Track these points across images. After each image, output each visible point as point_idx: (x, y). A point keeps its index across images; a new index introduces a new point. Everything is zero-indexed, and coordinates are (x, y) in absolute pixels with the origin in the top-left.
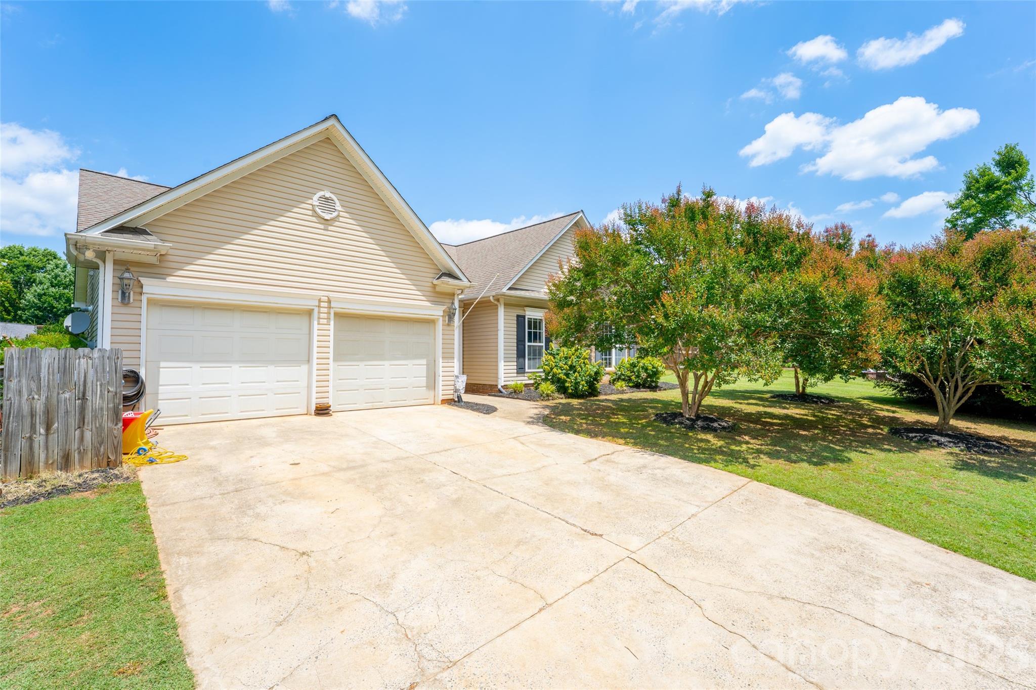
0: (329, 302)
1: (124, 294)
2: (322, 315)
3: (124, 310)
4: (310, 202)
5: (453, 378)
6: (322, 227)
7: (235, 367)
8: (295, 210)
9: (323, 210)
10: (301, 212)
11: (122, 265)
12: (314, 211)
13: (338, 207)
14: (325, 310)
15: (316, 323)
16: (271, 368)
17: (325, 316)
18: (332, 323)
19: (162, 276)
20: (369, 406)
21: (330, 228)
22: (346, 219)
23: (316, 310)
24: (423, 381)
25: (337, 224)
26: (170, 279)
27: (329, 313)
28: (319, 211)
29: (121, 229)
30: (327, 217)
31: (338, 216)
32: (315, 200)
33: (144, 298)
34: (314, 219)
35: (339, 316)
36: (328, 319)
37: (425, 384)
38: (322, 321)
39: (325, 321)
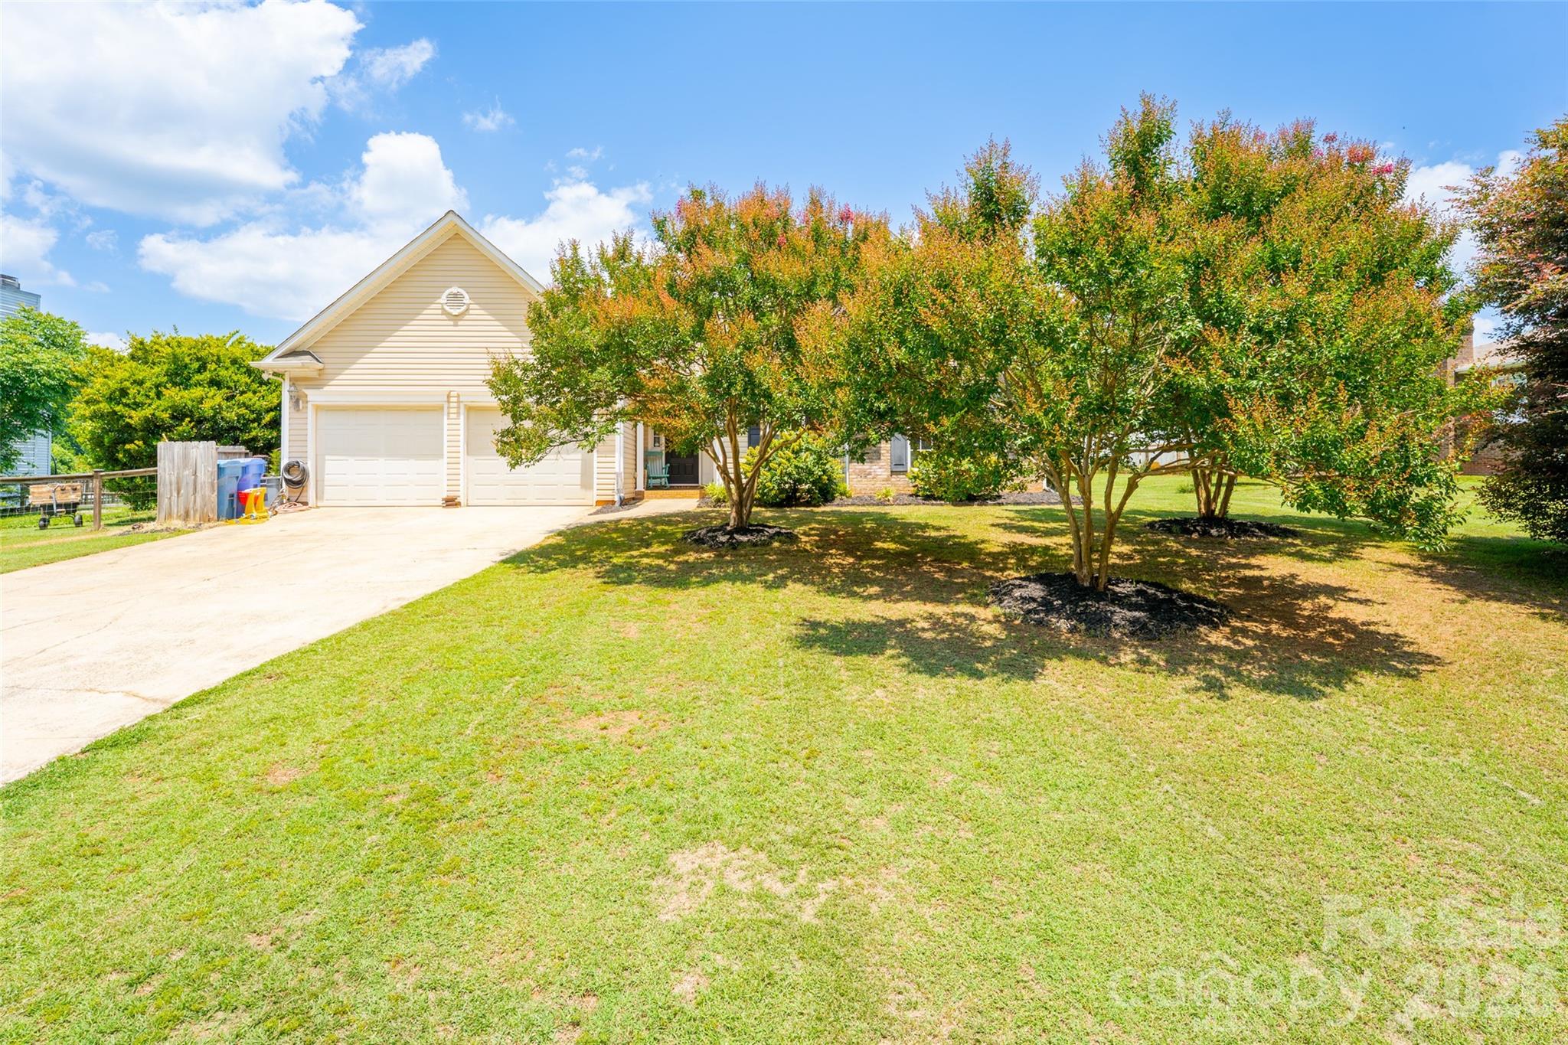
0: (458, 396)
1: (296, 401)
2: (452, 410)
3: (297, 415)
4: (438, 301)
5: (614, 476)
6: (452, 323)
7: (382, 460)
8: (425, 312)
9: (452, 306)
10: (432, 312)
11: (294, 381)
12: (443, 309)
13: (467, 300)
14: (455, 405)
15: (445, 417)
16: (412, 461)
17: (455, 410)
18: (462, 417)
19: (319, 387)
20: (511, 502)
21: (460, 323)
22: (476, 311)
23: (446, 405)
24: (577, 478)
25: (467, 317)
26: (326, 388)
27: (458, 408)
28: (447, 308)
29: (293, 353)
30: (455, 312)
31: (467, 310)
32: (443, 299)
33: (309, 405)
34: (444, 317)
35: (470, 409)
36: (458, 413)
37: (579, 482)
38: (452, 416)
39: (455, 416)
